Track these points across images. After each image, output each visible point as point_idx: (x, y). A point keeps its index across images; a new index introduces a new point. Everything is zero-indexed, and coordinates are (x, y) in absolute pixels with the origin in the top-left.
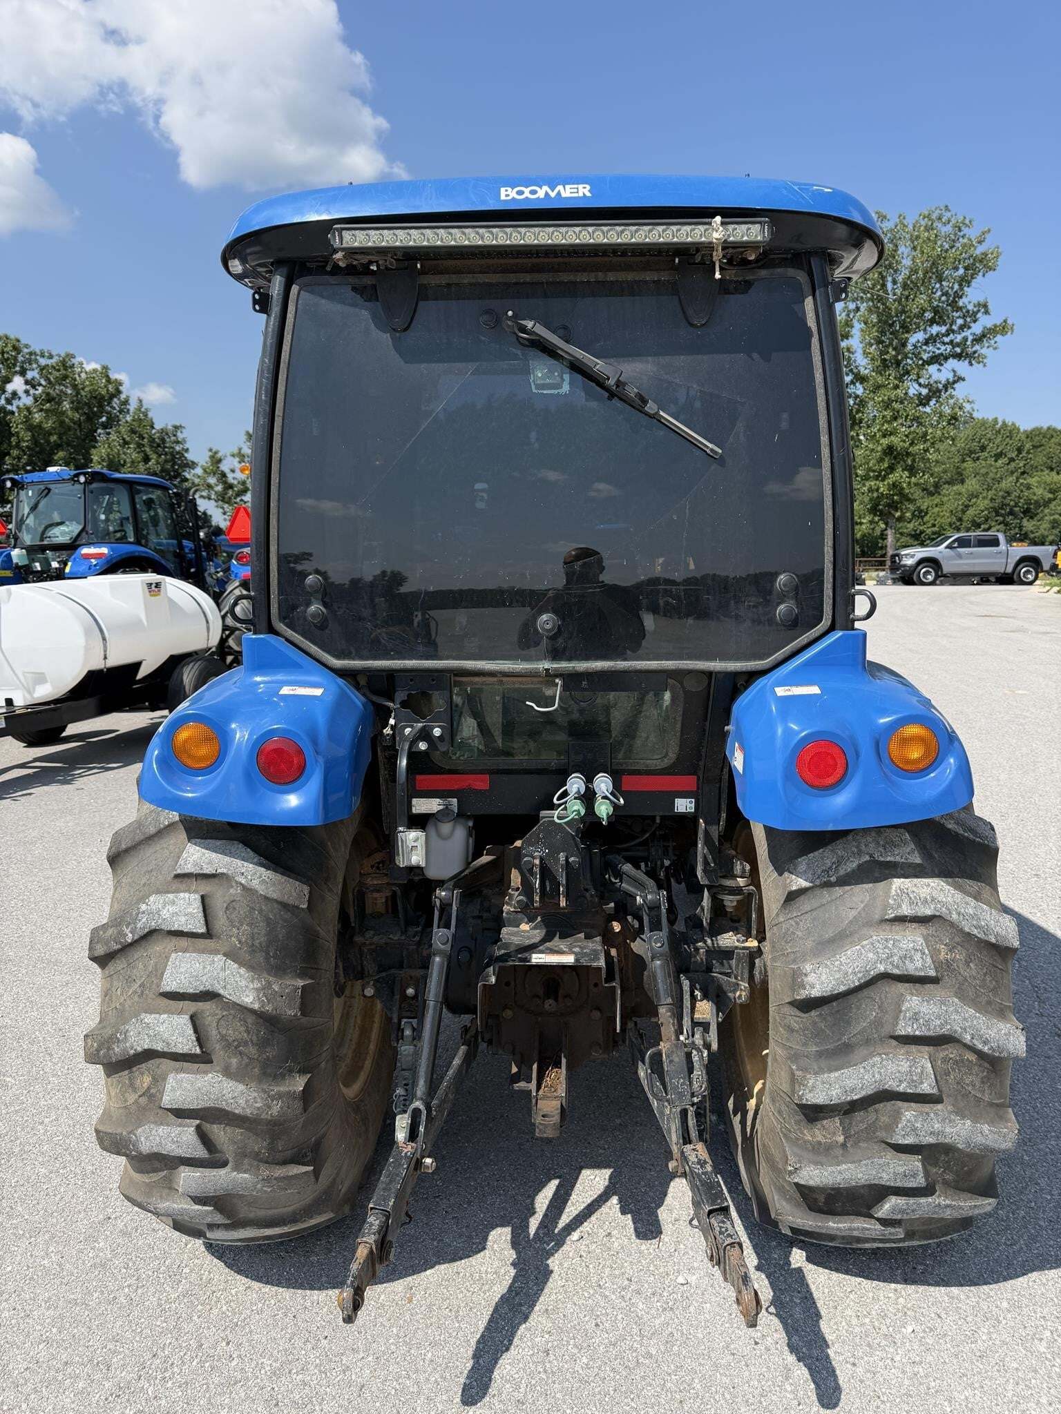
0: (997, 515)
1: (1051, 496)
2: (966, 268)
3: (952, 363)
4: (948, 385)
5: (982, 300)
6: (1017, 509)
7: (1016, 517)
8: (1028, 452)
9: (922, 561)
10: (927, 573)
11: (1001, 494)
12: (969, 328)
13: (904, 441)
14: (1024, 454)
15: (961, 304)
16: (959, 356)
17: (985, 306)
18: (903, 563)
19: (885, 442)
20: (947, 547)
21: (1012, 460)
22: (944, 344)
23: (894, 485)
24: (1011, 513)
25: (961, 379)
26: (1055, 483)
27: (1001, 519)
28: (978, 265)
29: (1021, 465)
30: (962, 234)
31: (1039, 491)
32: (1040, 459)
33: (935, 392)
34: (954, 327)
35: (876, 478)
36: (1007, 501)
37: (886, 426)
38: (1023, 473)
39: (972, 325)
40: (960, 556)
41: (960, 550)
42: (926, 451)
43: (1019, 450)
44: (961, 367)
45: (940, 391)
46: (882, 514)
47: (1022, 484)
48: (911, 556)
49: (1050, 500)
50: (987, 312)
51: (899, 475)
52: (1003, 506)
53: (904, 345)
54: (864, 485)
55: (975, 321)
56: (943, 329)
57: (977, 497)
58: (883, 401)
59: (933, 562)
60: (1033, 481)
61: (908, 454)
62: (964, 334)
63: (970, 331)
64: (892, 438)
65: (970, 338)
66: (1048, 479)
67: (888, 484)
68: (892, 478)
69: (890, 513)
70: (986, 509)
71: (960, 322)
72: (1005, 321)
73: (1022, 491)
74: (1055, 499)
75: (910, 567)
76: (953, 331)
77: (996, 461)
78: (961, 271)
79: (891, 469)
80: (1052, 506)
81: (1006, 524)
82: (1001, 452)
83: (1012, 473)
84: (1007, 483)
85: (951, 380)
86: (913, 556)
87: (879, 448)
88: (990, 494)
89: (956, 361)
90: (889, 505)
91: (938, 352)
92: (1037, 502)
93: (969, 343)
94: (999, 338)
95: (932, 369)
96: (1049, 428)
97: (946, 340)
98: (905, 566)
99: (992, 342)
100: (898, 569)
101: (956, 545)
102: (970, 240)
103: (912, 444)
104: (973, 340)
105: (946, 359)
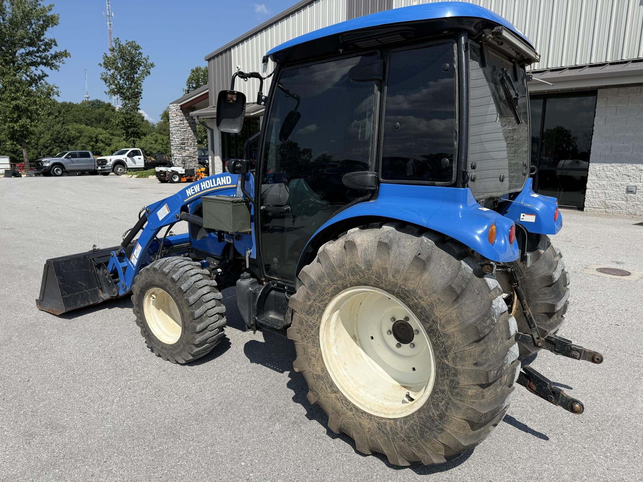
0: (55, 143)
1: (79, 135)
2: (44, 21)
3: (41, 67)
4: (41, 78)
5: (52, 38)
6: (64, 140)
7: (65, 144)
8: (64, 113)
9: (54, 164)
10: (57, 170)
11: (55, 132)
12: (48, 51)
13: (25, 103)
14: (62, 114)
15: (42, 38)
16: (46, 64)
17: (55, 41)
18: (44, 165)
19: (14, 103)
20: (65, 158)
21: (56, 117)
22: (37, 57)
23: (22, 126)
24: (62, 142)
25: (46, 75)
26: (80, 129)
27: (58, 144)
28: (50, 21)
29: (62, 119)
30: (38, 3)
31: (73, 132)
32: (70, 117)
33: (34, 81)
34: (40, 49)
35: (11, 122)
36: (59, 136)
37: (13, 95)
38: (63, 123)
39: (50, 50)
40: (73, 162)
41: (72, 159)
42: (37, 109)
43: (59, 112)
44: (47, 70)
45: (36, 80)
46: (17, 140)
47: (64, 128)
48: (48, 162)
49: (79, 137)
50: (56, 45)
51: (24, 121)
52: (58, 138)
53: (15, 53)
54: (5, 125)
55: (51, 48)
56: (35, 49)
57: (43, 133)
58: (8, 81)
59: (60, 165)
60: (70, 127)
61: (28, 110)
62: (46, 53)
63: (49, 52)
64: (18, 102)
65: (50, 56)
66: (77, 127)
67: (19, 125)
68: (21, 122)
69: (22, 140)
70: (50, 140)
71: (43, 47)
72: (66, 51)
73: (65, 132)
74: (81, 136)
75: (49, 167)
76: (40, 51)
77: (49, 116)
78: (41, 22)
79: (20, 117)
80: (81, 139)
81: (61, 147)
82: (51, 112)
83: (58, 123)
84: (58, 127)
85: (41, 75)
86: (49, 162)
87: (11, 106)
88: (50, 132)
89: (43, 66)
90: (20, 136)
91: (34, 60)
92: (73, 137)
93: (49, 58)
94: (64, 58)
95: (33, 68)
96: (70, 103)
97: (37, 55)
98: (46, 167)
99: (61, 60)
100: (42, 169)
101: (70, 157)
102: (44, 7)
103: (29, 105)
104: (51, 57)
105: (39, 64)
